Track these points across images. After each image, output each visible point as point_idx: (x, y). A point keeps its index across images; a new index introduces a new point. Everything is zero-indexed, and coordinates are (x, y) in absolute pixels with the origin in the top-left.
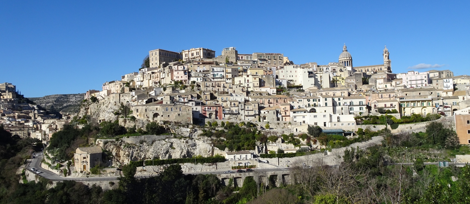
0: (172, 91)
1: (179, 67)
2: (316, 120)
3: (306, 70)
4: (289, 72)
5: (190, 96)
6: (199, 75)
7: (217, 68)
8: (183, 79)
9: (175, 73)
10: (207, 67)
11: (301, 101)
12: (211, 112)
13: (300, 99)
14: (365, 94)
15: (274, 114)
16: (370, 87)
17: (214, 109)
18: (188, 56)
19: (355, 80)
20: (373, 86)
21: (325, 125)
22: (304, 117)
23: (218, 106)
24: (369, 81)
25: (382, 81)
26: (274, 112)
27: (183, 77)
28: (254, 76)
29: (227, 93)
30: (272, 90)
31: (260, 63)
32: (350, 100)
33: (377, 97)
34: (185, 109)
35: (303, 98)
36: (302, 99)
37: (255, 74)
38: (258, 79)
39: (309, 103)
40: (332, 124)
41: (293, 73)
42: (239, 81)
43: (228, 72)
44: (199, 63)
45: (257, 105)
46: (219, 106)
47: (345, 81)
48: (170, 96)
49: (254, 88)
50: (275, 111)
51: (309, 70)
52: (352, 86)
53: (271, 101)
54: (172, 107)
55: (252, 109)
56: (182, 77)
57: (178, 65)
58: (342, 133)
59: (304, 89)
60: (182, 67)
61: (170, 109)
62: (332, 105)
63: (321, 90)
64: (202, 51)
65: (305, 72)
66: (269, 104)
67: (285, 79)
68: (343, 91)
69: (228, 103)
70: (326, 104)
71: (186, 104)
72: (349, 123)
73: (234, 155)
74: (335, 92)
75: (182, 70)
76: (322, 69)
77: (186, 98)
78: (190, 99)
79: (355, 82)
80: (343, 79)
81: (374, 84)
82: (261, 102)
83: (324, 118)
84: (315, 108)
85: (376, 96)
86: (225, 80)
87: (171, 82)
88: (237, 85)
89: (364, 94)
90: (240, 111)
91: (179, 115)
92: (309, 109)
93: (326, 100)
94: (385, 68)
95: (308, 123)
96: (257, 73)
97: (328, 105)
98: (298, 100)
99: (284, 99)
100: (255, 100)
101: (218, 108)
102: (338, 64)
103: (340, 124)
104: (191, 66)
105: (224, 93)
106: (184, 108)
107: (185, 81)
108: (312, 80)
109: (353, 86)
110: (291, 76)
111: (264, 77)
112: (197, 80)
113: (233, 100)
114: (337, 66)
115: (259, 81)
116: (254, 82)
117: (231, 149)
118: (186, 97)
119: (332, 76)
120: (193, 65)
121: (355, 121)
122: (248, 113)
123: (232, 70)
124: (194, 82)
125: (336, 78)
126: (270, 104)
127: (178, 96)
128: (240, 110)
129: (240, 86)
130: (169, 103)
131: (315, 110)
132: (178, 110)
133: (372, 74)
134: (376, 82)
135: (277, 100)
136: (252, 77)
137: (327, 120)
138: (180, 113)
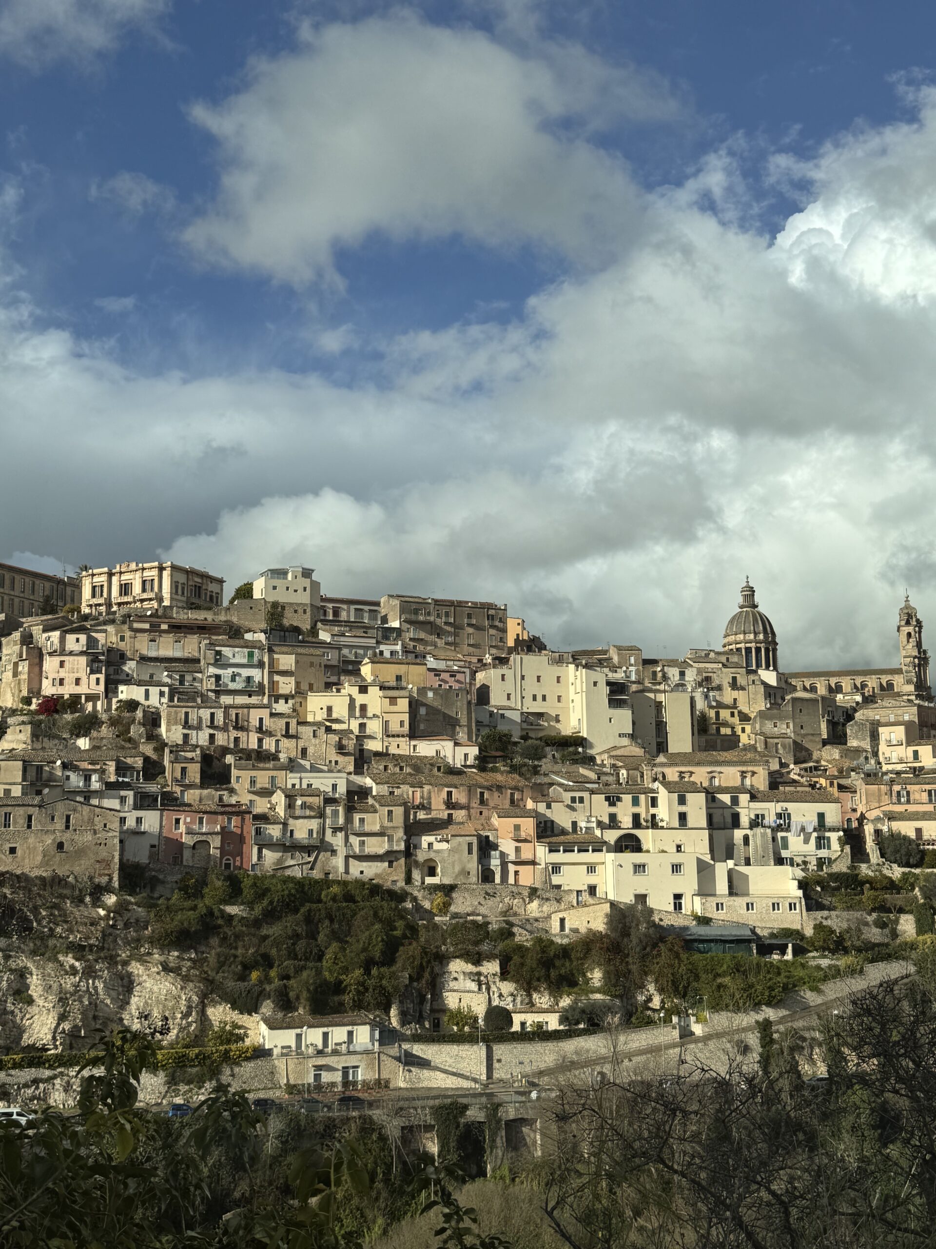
0: (29, 741)
1: (71, 638)
2: (640, 885)
3: (601, 676)
4: (530, 680)
5: (111, 767)
6: (155, 678)
7: (237, 649)
8: (83, 689)
9: (50, 664)
10: (191, 646)
11: (581, 800)
12: (204, 838)
13: (577, 795)
14: (835, 782)
15: (470, 852)
16: (852, 755)
17: (216, 823)
18: (105, 595)
19: (791, 725)
20: (864, 754)
21: (678, 907)
22: (591, 868)
23: (234, 809)
24: (848, 731)
25: (899, 733)
26: (470, 845)
27: (84, 680)
28: (389, 688)
29: (275, 757)
30: (461, 751)
31: (411, 639)
32: (779, 807)
33: (886, 799)
34: (91, 821)
35: (588, 790)
36: (586, 795)
37: (393, 683)
38: (403, 704)
39: (613, 810)
40: (708, 905)
41: (549, 687)
42: (325, 710)
43: (282, 668)
44: (155, 628)
45: (399, 811)
46: (237, 814)
47: (753, 728)
48: (24, 761)
49: (385, 739)
50: (475, 841)
51: (610, 675)
52: (781, 751)
53: (460, 796)
54: (31, 810)
55: (377, 828)
56: (78, 681)
57: (66, 632)
58: (749, 941)
59: (591, 752)
60: (83, 638)
61: (22, 822)
62: (704, 823)
63: (661, 759)
64: (166, 574)
65: (595, 684)
66: (448, 808)
67: (513, 705)
68: (750, 768)
69: (279, 799)
70: (683, 817)
71: (95, 801)
72: (775, 900)
73: (298, 1031)
74: (718, 769)
75: (82, 653)
76: (660, 675)
77: (95, 771)
78: (113, 778)
79: (792, 735)
80: (744, 718)
81: (866, 745)
82: (417, 801)
83: (676, 878)
84: (636, 832)
85: (880, 796)
86: (266, 701)
87: (28, 702)
88: (318, 724)
89: (832, 784)
90: (329, 837)
91: (60, 846)
92: (611, 836)
93: (682, 801)
94: (909, 682)
95: (611, 897)
96: (399, 678)
97: (691, 822)
98: (567, 796)
99: (509, 791)
100: (392, 793)
101: (235, 821)
102: (723, 659)
103: (740, 902)
104: (122, 639)
105: (261, 757)
106: (86, 818)
107: (91, 698)
108: (624, 718)
109: (784, 747)
110: (539, 698)
111: (430, 694)
112: (147, 696)
113: (297, 787)
114: (720, 665)
115: (410, 713)
116: (387, 717)
117: (286, 1004)
118: (98, 767)
119: (700, 704)
120: (128, 634)
121: (800, 893)
122: (362, 843)
123: (297, 662)
124: (132, 705)
125: (717, 714)
126: (454, 808)
127: (59, 763)
128: (329, 832)
129: (328, 730)
130: (17, 791)
131: (638, 840)
132: (59, 824)
133: (857, 703)
134: (875, 737)
135: (482, 794)
136: (381, 693)
137: (688, 883)
138: (66, 837)
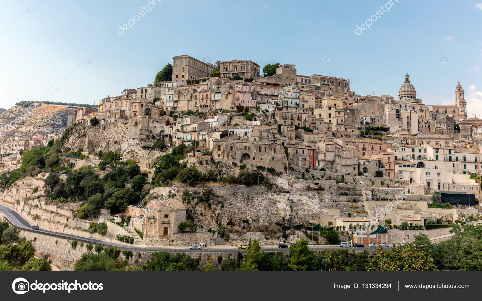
4: (371, 107)
7: (292, 93)
9: (240, 96)
10: (272, 90)
11: (405, 150)
12: (304, 157)
13: (403, 148)
15: (377, 166)
19: (446, 126)
21: (439, 187)
27: (250, 102)
31: (323, 90)
32: (463, 155)
35: (406, 146)
38: (342, 114)
39: (413, 153)
41: (376, 110)
42: (319, 115)
44: (262, 84)
45: (356, 151)
46: (312, 150)
49: (337, 125)
50: (377, 162)
51: (396, 106)
53: (366, 146)
54: (266, 146)
55: (350, 156)
56: (248, 102)
60: (248, 87)
61: (264, 150)
62: (443, 159)
64: (249, 64)
65: (393, 109)
66: (364, 150)
67: (366, 115)
69: (321, 145)
70: (437, 157)
72: (471, 186)
75: (249, 92)
79: (446, 129)
81: (469, 133)
84: (422, 161)
86: (301, 111)
87: (233, 108)
91: (273, 158)
92: (416, 162)
93: (437, 151)
96: (335, 105)
97: (439, 159)
99: (379, 146)
100: (347, 145)
103: (461, 186)
106: (279, 150)
107: (252, 107)
109: (444, 133)
110: (373, 113)
111: (348, 111)
112: (269, 108)
114: (417, 104)
115: (344, 117)
116: (337, 118)
120: (255, 86)
121: (477, 184)
122: (346, 161)
123: (309, 98)
131: (424, 164)
132: (273, 151)
135: (373, 146)
136: (335, 110)
138: (274, 155)
